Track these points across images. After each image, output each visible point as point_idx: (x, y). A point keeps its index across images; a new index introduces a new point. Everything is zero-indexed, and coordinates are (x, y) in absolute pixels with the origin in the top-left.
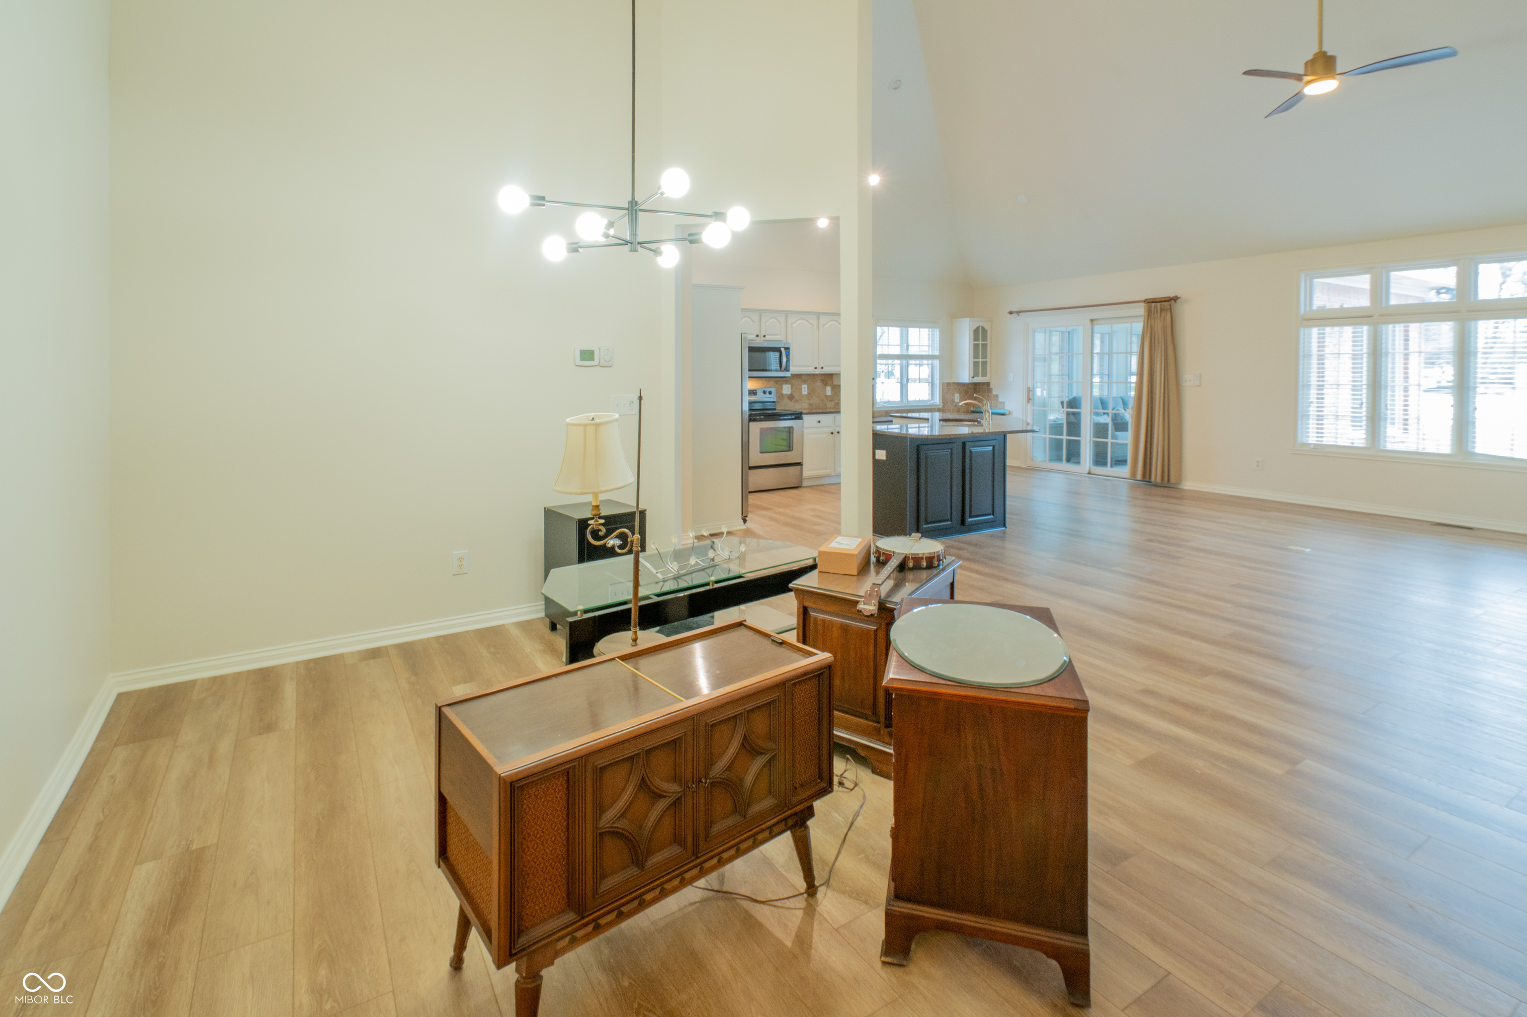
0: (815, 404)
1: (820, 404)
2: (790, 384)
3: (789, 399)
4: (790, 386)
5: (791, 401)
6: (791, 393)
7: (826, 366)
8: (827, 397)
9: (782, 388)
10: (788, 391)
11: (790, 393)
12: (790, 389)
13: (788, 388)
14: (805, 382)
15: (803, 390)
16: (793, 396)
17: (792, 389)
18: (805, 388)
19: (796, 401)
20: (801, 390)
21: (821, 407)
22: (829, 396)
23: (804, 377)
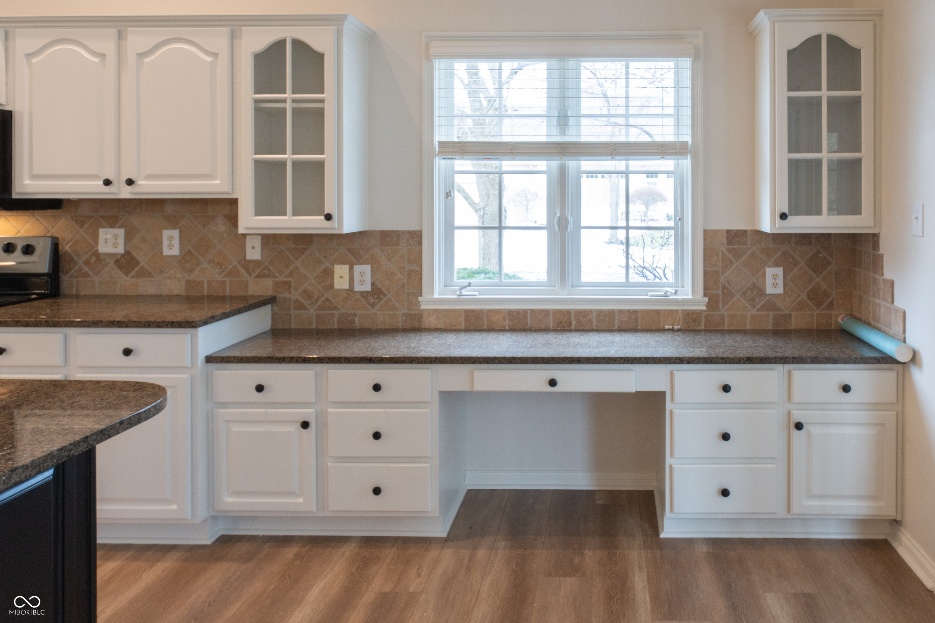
0: (205, 285)
1: (224, 282)
2: (121, 227)
3: (121, 268)
4: (121, 232)
5: (127, 274)
6: (127, 253)
7: (149, 177)
8: (248, 265)
9: (96, 238)
10: (115, 245)
11: (120, 250)
12: (121, 241)
13: (116, 237)
14: (172, 222)
15: (165, 243)
16: (133, 258)
17: (128, 238)
18: (171, 238)
19: (143, 274)
20: (159, 242)
21: (228, 292)
22: (257, 263)
23: (169, 210)
